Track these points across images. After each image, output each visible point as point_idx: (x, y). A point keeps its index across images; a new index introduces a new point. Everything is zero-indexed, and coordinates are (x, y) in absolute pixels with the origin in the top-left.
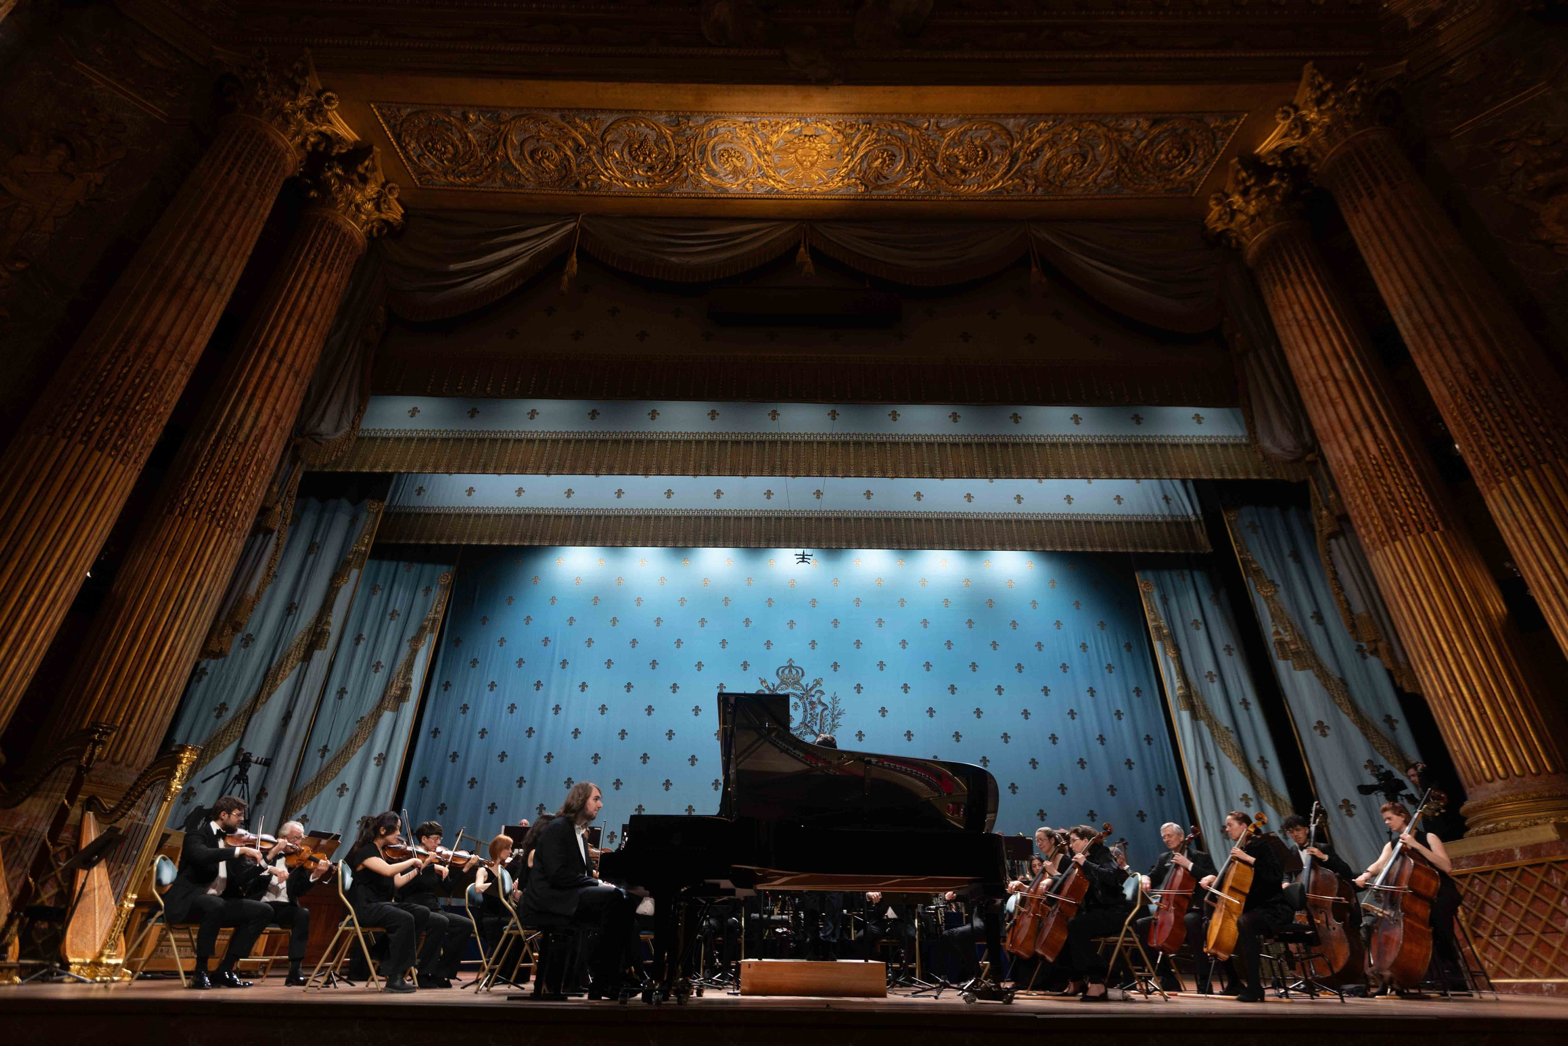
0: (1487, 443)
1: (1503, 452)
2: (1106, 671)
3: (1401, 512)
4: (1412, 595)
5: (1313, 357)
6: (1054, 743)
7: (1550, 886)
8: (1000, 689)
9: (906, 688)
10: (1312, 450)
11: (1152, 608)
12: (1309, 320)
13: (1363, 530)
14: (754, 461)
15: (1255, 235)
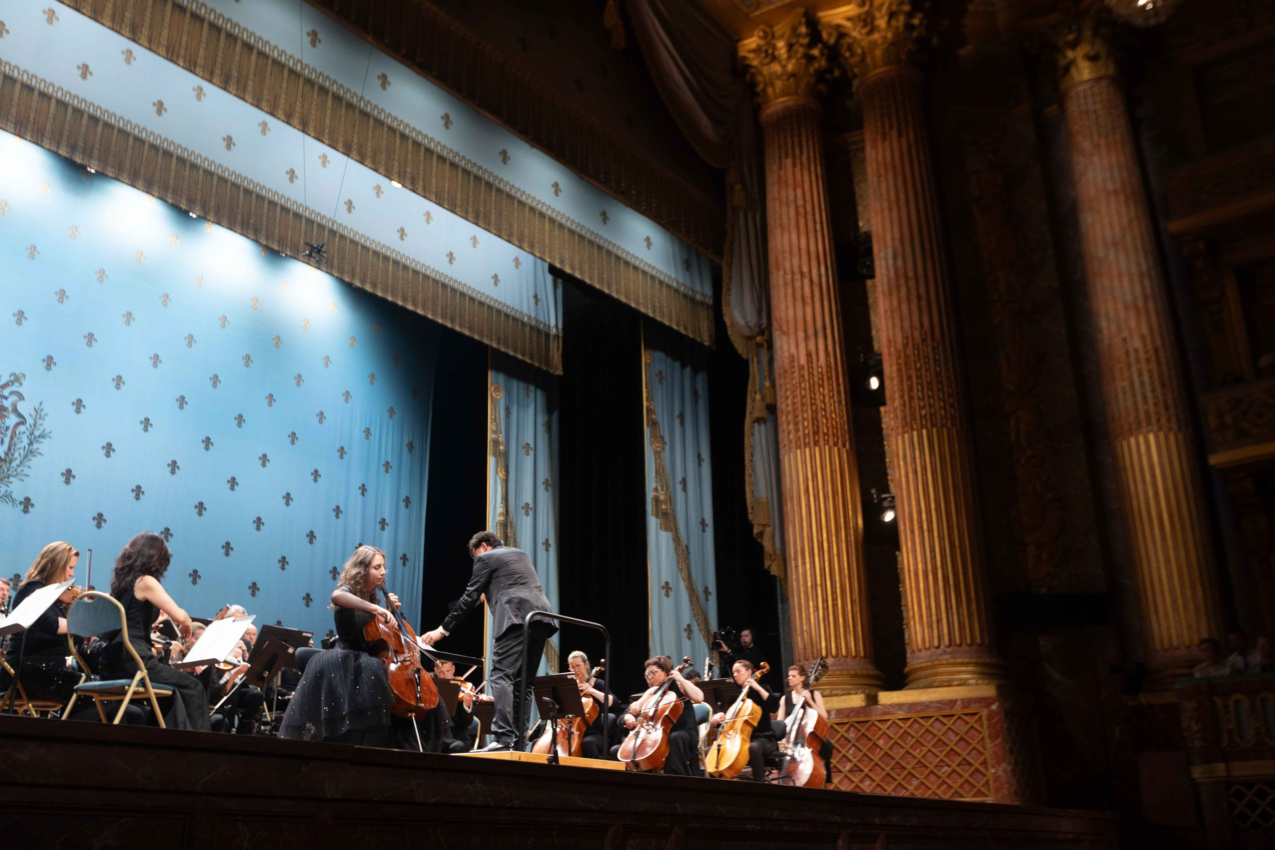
0: (916, 396)
1: (924, 407)
2: (383, 469)
3: (827, 422)
4: (814, 496)
5: (799, 249)
6: (311, 542)
7: (846, 739)
8: (264, 459)
9: (147, 424)
10: (762, 333)
11: (495, 418)
12: (806, 212)
13: (791, 427)
14: (202, 53)
15: (783, 96)
